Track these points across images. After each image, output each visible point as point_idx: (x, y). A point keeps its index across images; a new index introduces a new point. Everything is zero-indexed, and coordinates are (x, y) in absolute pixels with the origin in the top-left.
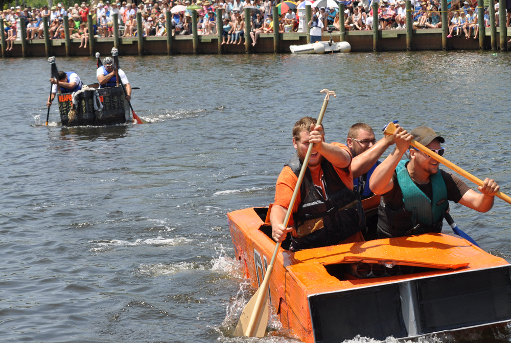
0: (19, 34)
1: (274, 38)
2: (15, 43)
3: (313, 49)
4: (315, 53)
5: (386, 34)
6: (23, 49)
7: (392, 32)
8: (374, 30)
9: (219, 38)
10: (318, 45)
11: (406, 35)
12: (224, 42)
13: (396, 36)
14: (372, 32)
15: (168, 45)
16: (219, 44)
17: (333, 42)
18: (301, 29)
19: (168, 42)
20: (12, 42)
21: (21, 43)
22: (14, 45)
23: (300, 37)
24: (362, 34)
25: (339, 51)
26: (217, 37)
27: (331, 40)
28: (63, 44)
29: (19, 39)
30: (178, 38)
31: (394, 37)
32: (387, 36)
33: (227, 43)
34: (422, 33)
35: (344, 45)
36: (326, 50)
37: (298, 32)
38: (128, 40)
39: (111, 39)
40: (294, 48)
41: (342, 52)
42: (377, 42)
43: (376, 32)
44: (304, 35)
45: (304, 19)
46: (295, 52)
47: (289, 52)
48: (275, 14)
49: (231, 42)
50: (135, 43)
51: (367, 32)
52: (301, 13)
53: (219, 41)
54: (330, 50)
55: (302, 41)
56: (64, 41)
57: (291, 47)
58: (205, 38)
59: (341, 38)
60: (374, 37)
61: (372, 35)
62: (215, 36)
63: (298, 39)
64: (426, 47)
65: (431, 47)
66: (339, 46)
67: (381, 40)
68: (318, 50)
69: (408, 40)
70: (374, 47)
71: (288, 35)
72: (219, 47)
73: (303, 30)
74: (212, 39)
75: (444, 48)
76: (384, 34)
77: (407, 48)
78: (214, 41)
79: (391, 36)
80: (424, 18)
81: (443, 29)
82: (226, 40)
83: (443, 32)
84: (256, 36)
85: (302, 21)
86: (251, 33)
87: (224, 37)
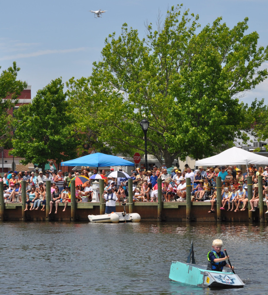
1: (72, 207)
3: (110, 219)
4: (111, 222)
5: (168, 206)
7: (174, 204)
9: (23, 206)
10: (113, 216)
11: (185, 206)
12: (26, 209)
13: (177, 207)
14: (157, 203)
16: (22, 211)
17: (126, 213)
18: (95, 199)
23: (94, 206)
24: (148, 205)
25: (131, 221)
26: (21, 205)
31: (175, 207)
32: (169, 207)
33: (30, 209)
34: (199, 205)
35: (135, 216)
36: (121, 220)
37: (92, 202)
40: (91, 217)
41: (134, 222)
42: (161, 212)
43: (161, 203)
44: (97, 205)
45: (97, 191)
46: (93, 220)
47: (88, 221)
48: (72, 186)
49: (33, 209)
51: (152, 203)
52: (95, 185)
53: (23, 208)
54: (123, 220)
55: (95, 210)
57: (89, 216)
58: (10, 205)
59: (130, 207)
60: (159, 207)
61: (157, 206)
62: (19, 204)
63: (92, 207)
64: (202, 217)
65: (207, 217)
66: (131, 217)
67: (164, 210)
68: (114, 219)
69: (187, 210)
70: (158, 216)
71: (83, 205)
72: (23, 213)
73: (97, 200)
74: (16, 207)
75: (218, 218)
76: (167, 205)
77: (185, 218)
78: (18, 208)
79: (173, 207)
80: (202, 192)
81: (217, 202)
82: (29, 207)
83: (217, 204)
84: (56, 205)
85: (95, 192)
86: (51, 202)
87: (27, 205)
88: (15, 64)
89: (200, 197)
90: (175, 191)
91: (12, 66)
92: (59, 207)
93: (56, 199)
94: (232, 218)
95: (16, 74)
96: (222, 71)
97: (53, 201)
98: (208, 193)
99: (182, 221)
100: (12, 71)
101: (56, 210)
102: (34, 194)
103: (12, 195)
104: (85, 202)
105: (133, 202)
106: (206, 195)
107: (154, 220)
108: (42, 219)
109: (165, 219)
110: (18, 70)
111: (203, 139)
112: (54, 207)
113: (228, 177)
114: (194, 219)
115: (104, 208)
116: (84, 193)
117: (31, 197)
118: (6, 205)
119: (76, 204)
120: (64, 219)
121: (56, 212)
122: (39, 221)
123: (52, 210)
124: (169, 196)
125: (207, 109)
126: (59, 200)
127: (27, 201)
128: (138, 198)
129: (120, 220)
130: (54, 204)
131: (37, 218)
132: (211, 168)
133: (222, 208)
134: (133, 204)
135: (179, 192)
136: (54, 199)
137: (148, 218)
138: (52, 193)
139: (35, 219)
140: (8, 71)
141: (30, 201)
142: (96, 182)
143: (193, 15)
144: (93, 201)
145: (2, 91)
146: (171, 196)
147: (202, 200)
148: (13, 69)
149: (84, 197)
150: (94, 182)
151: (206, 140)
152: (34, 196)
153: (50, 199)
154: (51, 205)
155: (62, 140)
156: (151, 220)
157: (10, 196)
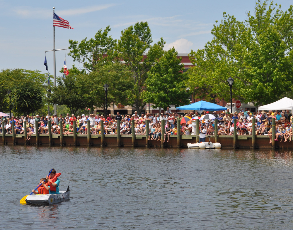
0: (35, 131)
1: (178, 138)
2: (32, 136)
3: (199, 146)
4: (200, 149)
6: (36, 139)
7: (245, 136)
8: (234, 135)
9: (146, 137)
10: (202, 144)
11: (252, 138)
12: (149, 139)
13: (247, 139)
14: (233, 136)
15: (118, 140)
17: (211, 142)
18: (193, 133)
19: (118, 138)
20: (30, 135)
21: (35, 136)
22: (31, 137)
24: (227, 137)
25: (214, 148)
26: (146, 136)
27: (210, 142)
28: (59, 137)
29: (34, 133)
30: (123, 136)
31: (245, 139)
32: (241, 139)
33: (151, 139)
34: (261, 137)
35: (217, 145)
38: (95, 136)
39: (86, 135)
41: (216, 149)
42: (236, 142)
43: (235, 136)
44: (194, 137)
45: (195, 127)
46: (190, 147)
47: (187, 147)
49: (153, 139)
50: (99, 138)
52: (194, 123)
53: (147, 139)
54: (209, 147)
55: (193, 140)
56: (59, 135)
57: (188, 144)
58: (139, 136)
59: (215, 139)
60: (234, 139)
61: (233, 138)
62: (145, 136)
63: (191, 138)
64: (263, 146)
65: (266, 146)
66: (214, 145)
67: (238, 141)
68: (201, 147)
69: (253, 141)
70: (234, 145)
71: (186, 136)
72: (147, 142)
73: (195, 134)
74: (143, 137)
75: (273, 147)
76: (240, 137)
77: (252, 146)
78: (144, 138)
79: (244, 138)
80: (264, 128)
81: (273, 135)
82: (151, 138)
83: (272, 137)
84: (168, 137)
85: (194, 128)
86: (165, 134)
87: (149, 136)
88: (162, 39)
89: (262, 132)
90: (246, 127)
91: (160, 40)
92: (170, 138)
93: (168, 132)
94: (283, 147)
95: (163, 47)
96: (281, 43)
97: (166, 134)
98: (267, 129)
99: (249, 148)
100: (161, 44)
101: (168, 140)
102: (154, 129)
103: (141, 129)
104: (188, 134)
105: (218, 135)
106: (266, 130)
107: (231, 147)
108: (159, 146)
109: (239, 147)
110: (165, 43)
111: (269, 91)
112: (166, 138)
113: (282, 118)
114: (258, 147)
115: (198, 139)
116: (187, 128)
117: (152, 131)
118: (136, 136)
119: (181, 136)
120: (173, 146)
121: (168, 141)
122: (157, 147)
123: (165, 140)
124: (242, 131)
125: (271, 70)
126: (170, 133)
127: (150, 133)
128: (221, 132)
129: (206, 147)
130: (166, 136)
131: (156, 146)
132: (270, 112)
133: (276, 140)
134: (218, 136)
135: (248, 128)
136: (167, 132)
137: (227, 146)
138: (165, 128)
139: (155, 146)
140: (157, 44)
141: (152, 134)
142: (194, 121)
143: (277, 5)
144: (192, 134)
145: (152, 57)
146: (243, 131)
147: (264, 134)
148: (161, 42)
149: (187, 131)
150: (193, 121)
151: (270, 91)
152: (155, 130)
153: (164, 132)
154: (165, 137)
155: (177, 91)
156: (230, 147)
157: (139, 129)
